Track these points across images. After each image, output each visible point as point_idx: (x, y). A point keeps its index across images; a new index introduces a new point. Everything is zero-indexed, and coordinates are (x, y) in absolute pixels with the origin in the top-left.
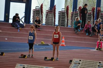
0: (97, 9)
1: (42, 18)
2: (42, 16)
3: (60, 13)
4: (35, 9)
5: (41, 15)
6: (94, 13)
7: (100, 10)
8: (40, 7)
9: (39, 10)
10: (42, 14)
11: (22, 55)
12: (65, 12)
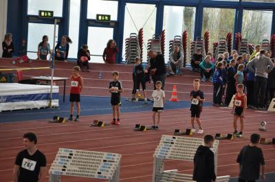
0: (235, 35)
1: (142, 52)
2: (142, 49)
3: (172, 43)
4: (128, 37)
5: (139, 48)
6: (229, 43)
7: (241, 38)
8: (137, 34)
9: (135, 39)
10: (141, 46)
11: (95, 121)
12: (179, 42)
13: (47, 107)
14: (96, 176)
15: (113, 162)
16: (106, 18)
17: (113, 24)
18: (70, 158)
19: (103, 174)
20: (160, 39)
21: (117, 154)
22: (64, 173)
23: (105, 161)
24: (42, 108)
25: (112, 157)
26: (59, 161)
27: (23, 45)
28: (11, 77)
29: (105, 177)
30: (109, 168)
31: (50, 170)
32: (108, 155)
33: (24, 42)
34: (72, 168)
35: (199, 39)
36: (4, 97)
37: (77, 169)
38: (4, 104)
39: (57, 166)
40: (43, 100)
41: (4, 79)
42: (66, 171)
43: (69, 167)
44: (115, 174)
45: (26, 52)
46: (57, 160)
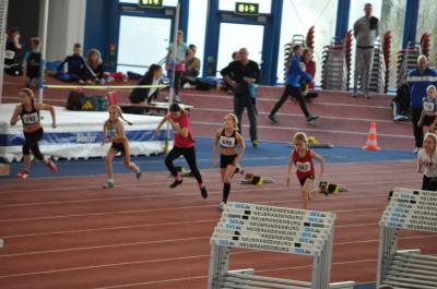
11: (248, 176)
12: (379, 50)
13: (160, 154)
14: (292, 249)
15: (323, 226)
16: (252, 8)
17: (263, 19)
18: (245, 218)
19: (305, 246)
20: (345, 45)
21: (328, 214)
22: (237, 244)
23: (306, 224)
24: (153, 155)
25: (319, 218)
26: (228, 222)
27: (112, 53)
28: (101, 102)
29: (308, 252)
30: (314, 236)
31: (212, 238)
32: (313, 214)
33: (113, 48)
34: (250, 236)
35: (413, 45)
36: (92, 133)
37: (260, 238)
38: (92, 145)
39: (224, 231)
40: (154, 140)
41: (88, 104)
42: (240, 241)
43: (244, 233)
44: (325, 247)
45: (116, 65)
46: (224, 221)
